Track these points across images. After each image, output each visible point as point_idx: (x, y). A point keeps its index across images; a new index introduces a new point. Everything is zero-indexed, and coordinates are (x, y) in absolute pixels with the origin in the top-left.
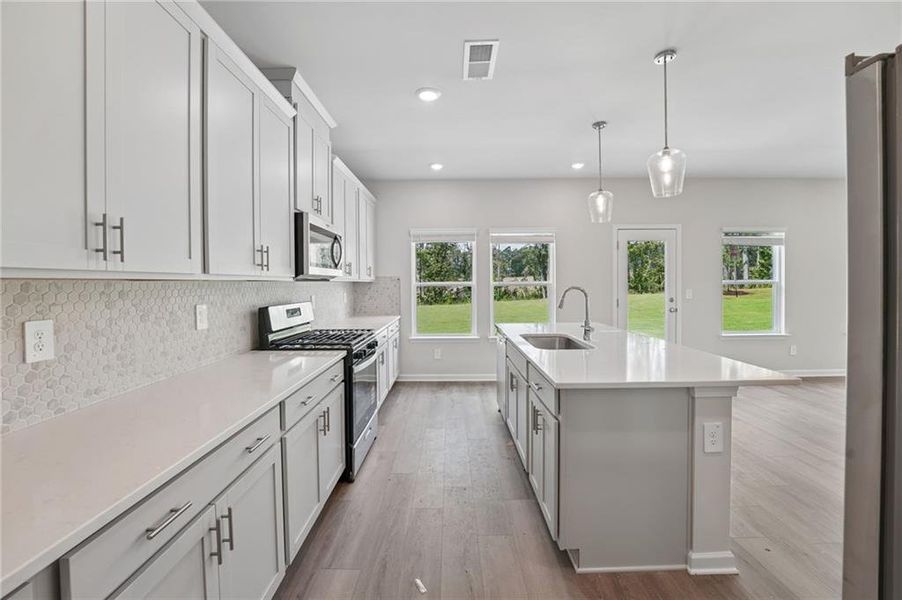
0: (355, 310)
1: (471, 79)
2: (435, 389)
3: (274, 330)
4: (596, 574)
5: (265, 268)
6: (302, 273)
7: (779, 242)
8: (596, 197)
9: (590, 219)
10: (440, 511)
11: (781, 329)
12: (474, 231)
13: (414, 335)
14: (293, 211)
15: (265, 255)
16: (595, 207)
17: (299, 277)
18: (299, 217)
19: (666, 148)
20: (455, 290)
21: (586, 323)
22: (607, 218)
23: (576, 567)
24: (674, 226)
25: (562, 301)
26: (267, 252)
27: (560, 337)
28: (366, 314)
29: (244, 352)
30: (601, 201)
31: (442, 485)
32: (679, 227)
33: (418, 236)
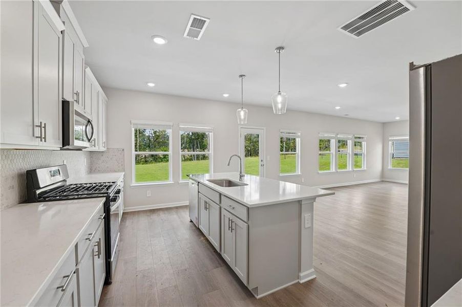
0: (91, 170)
1: (188, 37)
2: (149, 214)
3: (41, 186)
4: (266, 296)
5: (43, 140)
6: (69, 145)
7: (298, 137)
8: (240, 111)
9: (237, 122)
10: (176, 287)
11: (299, 172)
12: (171, 124)
13: (134, 183)
14: (61, 100)
15: (43, 129)
16: (240, 116)
17: (65, 148)
18: (65, 105)
19: (279, 92)
20: (144, 156)
21: (241, 173)
22: (245, 121)
23: (256, 296)
24: (262, 128)
25: (229, 162)
26: (45, 127)
27: (226, 180)
28: (99, 172)
29: (12, 206)
30: (242, 113)
31: (172, 271)
32: (265, 128)
33: (136, 124)
